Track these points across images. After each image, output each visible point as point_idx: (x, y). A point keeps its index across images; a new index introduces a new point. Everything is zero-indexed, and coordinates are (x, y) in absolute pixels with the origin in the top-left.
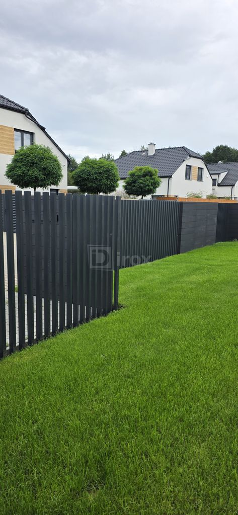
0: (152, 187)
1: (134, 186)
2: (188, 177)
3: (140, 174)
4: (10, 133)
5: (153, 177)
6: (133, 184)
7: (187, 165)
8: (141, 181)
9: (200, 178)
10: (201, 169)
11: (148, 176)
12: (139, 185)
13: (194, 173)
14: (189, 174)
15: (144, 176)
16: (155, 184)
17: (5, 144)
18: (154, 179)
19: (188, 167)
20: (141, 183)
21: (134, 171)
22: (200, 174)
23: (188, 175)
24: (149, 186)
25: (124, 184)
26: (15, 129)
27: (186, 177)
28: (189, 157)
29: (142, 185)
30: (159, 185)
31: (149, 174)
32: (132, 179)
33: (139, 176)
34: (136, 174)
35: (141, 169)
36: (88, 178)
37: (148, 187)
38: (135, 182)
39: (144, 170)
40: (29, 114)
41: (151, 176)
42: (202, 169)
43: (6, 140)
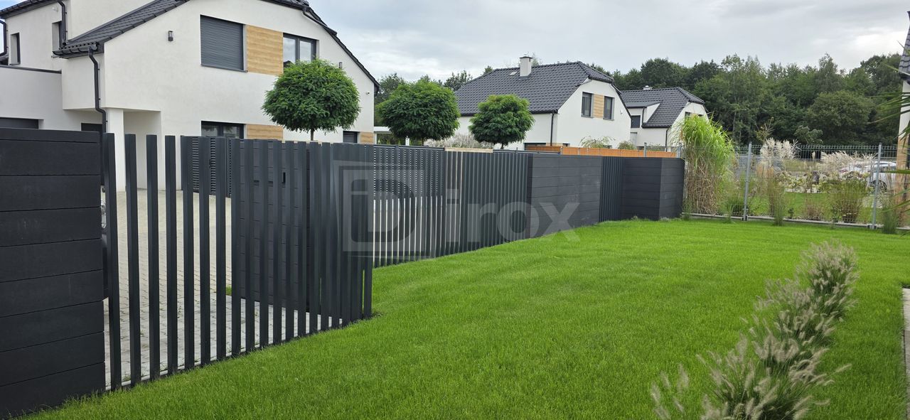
0: (517, 130)
1: (487, 128)
2: (587, 112)
3: (496, 107)
4: (276, 41)
5: (519, 112)
6: (485, 125)
7: (584, 93)
8: (499, 119)
9: (608, 115)
10: (609, 100)
11: (510, 110)
12: (494, 126)
13: (598, 106)
14: (588, 107)
15: (505, 110)
16: (523, 124)
17: (268, 57)
18: (520, 116)
19: (587, 96)
20: (498, 122)
21: (488, 102)
22: (608, 108)
23: (587, 109)
24: (511, 127)
25: (471, 124)
26: (284, 33)
27: (583, 112)
28: (587, 80)
29: (499, 126)
30: (529, 126)
31: (512, 107)
32: (483, 117)
33: (495, 111)
34: (491, 108)
35: (498, 100)
36: (405, 114)
37: (510, 130)
38: (488, 121)
39: (503, 101)
40: (309, 10)
41: (515, 111)
42: (611, 99)
43: (269, 52)
